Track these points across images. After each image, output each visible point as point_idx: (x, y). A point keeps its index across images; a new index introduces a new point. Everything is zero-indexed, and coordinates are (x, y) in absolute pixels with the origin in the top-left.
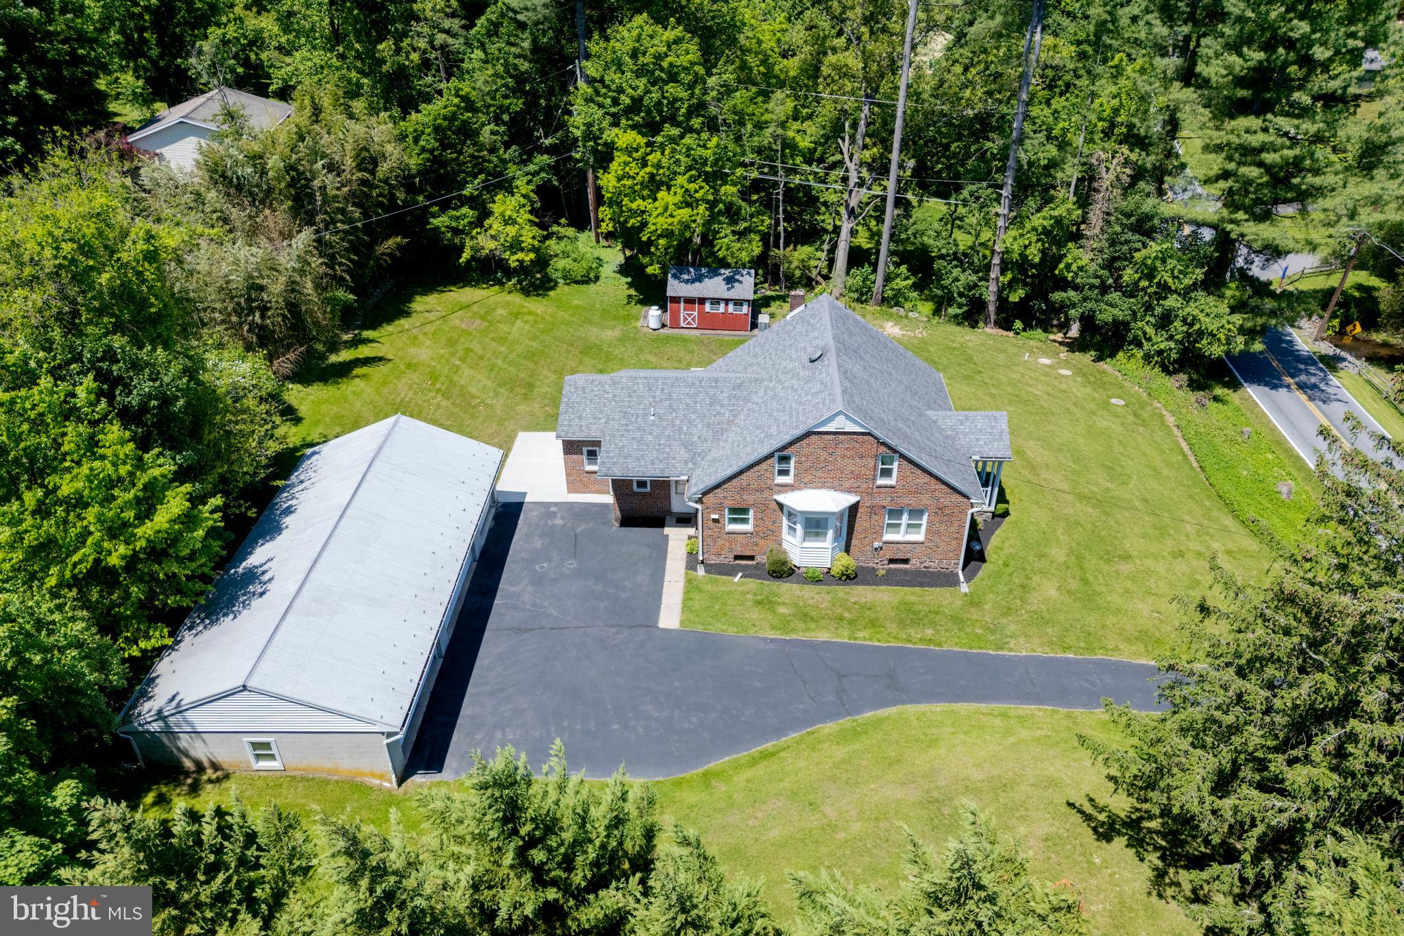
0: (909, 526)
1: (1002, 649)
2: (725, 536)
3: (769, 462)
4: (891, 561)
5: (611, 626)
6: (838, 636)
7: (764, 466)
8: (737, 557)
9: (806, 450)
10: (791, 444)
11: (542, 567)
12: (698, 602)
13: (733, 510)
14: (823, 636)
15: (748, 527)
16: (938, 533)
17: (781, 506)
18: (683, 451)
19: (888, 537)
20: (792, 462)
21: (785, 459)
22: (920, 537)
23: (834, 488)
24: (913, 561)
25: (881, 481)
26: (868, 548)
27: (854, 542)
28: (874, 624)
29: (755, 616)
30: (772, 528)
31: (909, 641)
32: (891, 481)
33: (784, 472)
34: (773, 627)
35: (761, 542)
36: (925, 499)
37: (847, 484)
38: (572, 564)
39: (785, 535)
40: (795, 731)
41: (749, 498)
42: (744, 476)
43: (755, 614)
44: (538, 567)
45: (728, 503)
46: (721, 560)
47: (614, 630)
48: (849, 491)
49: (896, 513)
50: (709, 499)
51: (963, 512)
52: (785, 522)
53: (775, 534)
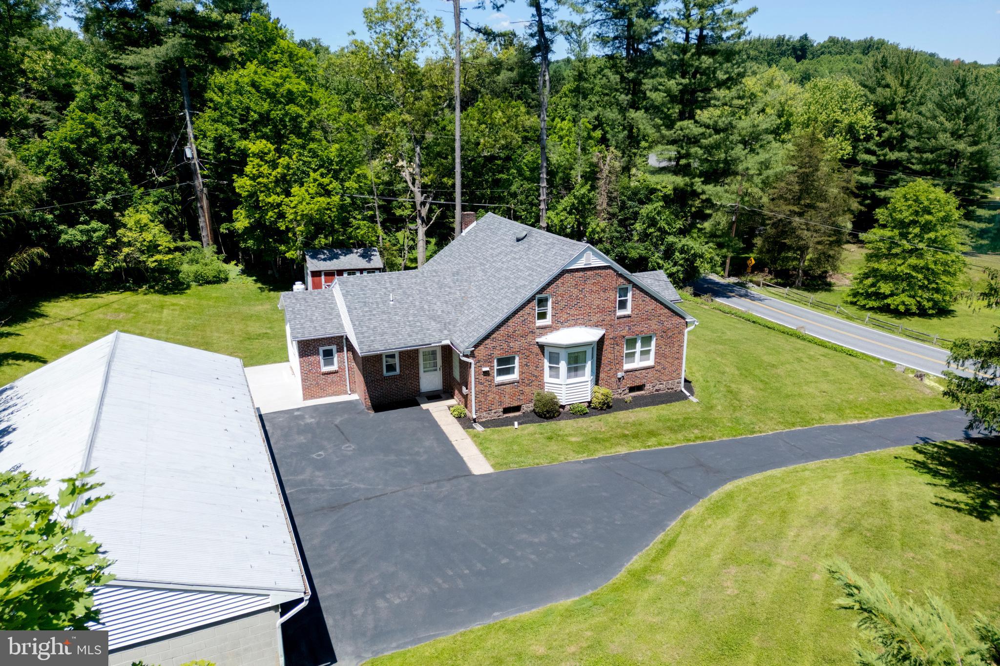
0: (642, 353)
1: (754, 432)
2: (495, 389)
3: (530, 305)
4: (632, 389)
5: (429, 483)
6: (634, 448)
7: (527, 309)
8: (506, 410)
9: (561, 290)
10: (549, 284)
11: (320, 455)
12: (495, 449)
13: (501, 361)
14: (623, 450)
15: (515, 376)
16: (665, 356)
17: (542, 347)
18: (433, 323)
19: (627, 366)
20: (550, 303)
21: (542, 302)
22: (650, 362)
23: (585, 324)
24: (647, 387)
25: (620, 313)
26: (613, 380)
27: (602, 375)
28: (652, 434)
29: (555, 448)
30: (536, 373)
31: (689, 440)
32: (628, 311)
33: (542, 316)
34: (578, 453)
35: (527, 390)
36: (654, 325)
37: (595, 319)
38: (349, 448)
39: (547, 377)
40: (671, 521)
41: (515, 345)
42: (510, 323)
43: (553, 446)
44: (314, 456)
45: (498, 354)
46: (493, 416)
47: (433, 486)
48: (596, 325)
49: (631, 343)
50: (481, 352)
51: (681, 333)
52: (546, 364)
53: (537, 378)
